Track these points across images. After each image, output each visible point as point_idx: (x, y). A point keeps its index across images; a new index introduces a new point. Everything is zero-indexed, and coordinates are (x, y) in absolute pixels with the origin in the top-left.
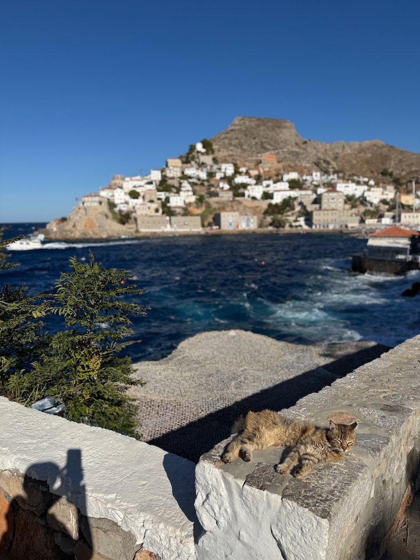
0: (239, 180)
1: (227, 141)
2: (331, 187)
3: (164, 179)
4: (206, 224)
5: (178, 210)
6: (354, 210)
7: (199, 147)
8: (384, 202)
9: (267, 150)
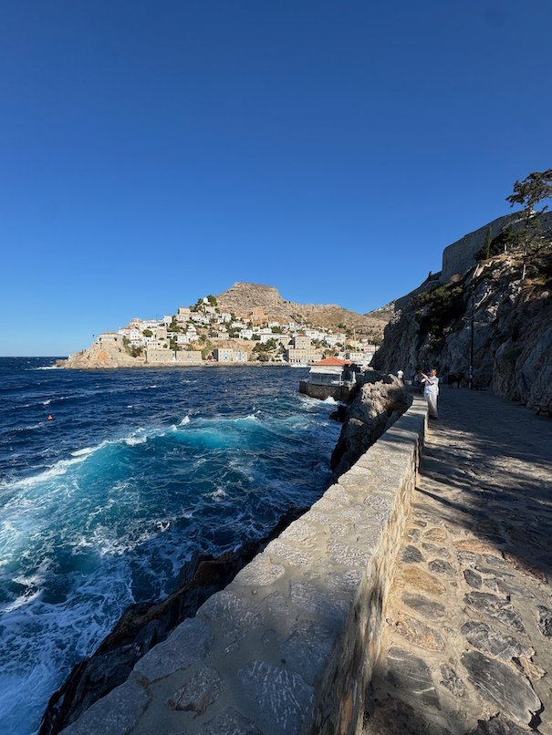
0: (235, 325)
1: (227, 298)
2: (302, 333)
3: (174, 322)
4: (206, 357)
5: (184, 347)
6: (318, 350)
7: (206, 300)
8: (339, 345)
9: (258, 305)
